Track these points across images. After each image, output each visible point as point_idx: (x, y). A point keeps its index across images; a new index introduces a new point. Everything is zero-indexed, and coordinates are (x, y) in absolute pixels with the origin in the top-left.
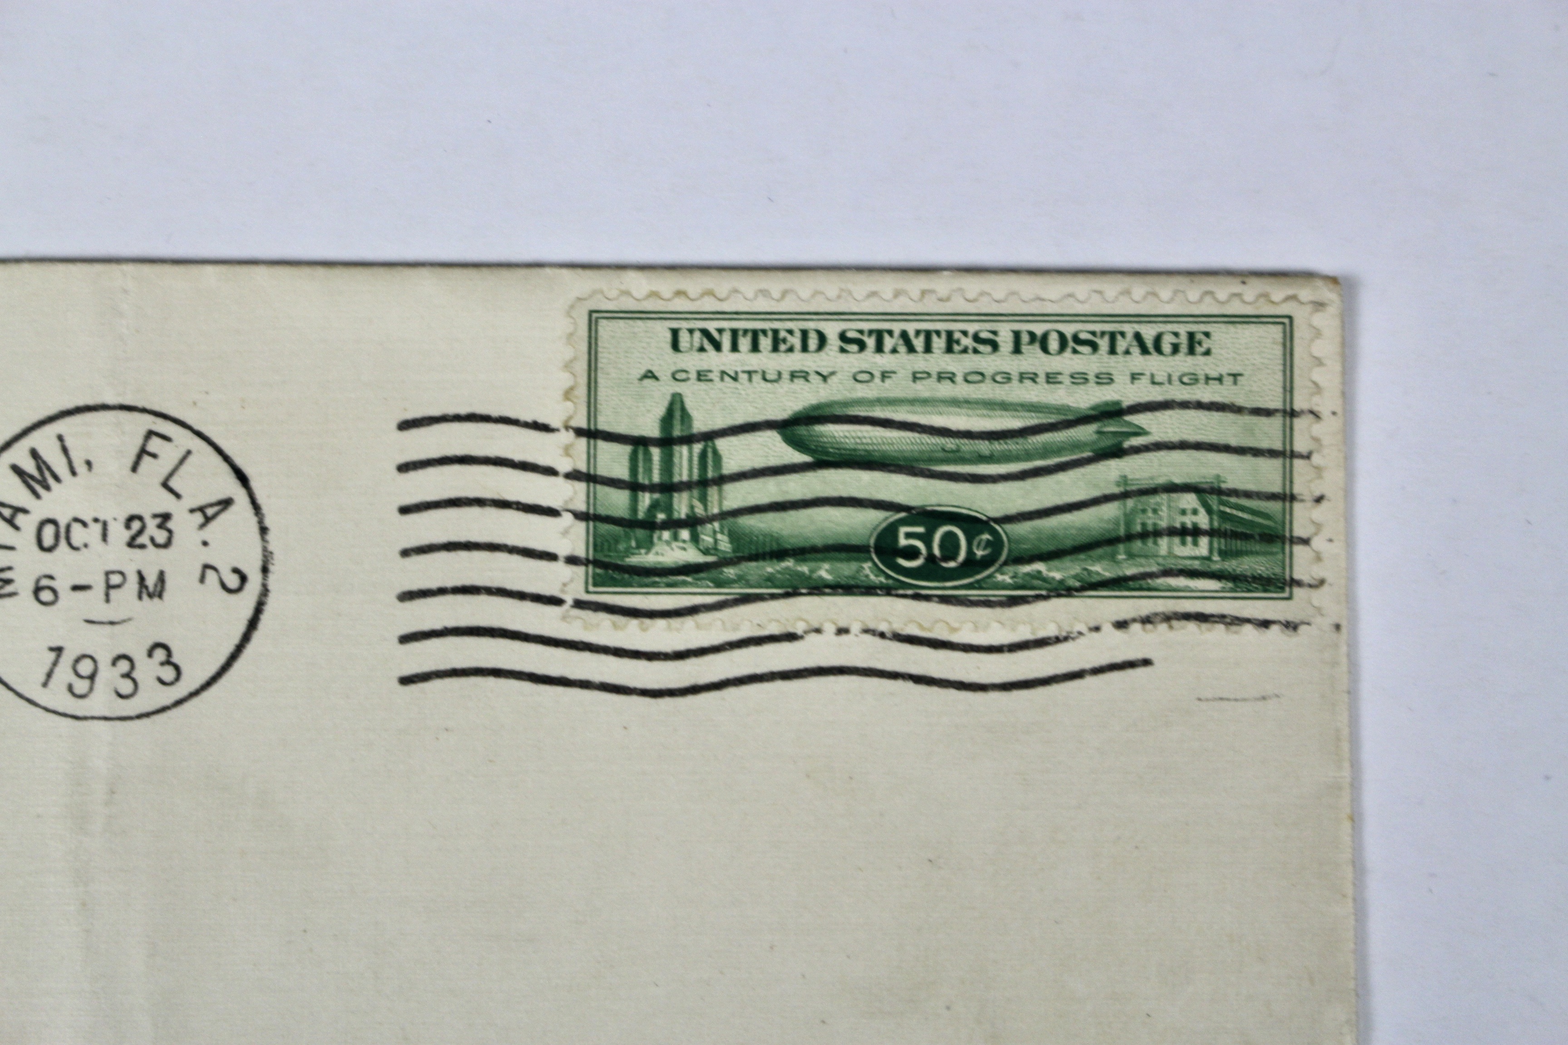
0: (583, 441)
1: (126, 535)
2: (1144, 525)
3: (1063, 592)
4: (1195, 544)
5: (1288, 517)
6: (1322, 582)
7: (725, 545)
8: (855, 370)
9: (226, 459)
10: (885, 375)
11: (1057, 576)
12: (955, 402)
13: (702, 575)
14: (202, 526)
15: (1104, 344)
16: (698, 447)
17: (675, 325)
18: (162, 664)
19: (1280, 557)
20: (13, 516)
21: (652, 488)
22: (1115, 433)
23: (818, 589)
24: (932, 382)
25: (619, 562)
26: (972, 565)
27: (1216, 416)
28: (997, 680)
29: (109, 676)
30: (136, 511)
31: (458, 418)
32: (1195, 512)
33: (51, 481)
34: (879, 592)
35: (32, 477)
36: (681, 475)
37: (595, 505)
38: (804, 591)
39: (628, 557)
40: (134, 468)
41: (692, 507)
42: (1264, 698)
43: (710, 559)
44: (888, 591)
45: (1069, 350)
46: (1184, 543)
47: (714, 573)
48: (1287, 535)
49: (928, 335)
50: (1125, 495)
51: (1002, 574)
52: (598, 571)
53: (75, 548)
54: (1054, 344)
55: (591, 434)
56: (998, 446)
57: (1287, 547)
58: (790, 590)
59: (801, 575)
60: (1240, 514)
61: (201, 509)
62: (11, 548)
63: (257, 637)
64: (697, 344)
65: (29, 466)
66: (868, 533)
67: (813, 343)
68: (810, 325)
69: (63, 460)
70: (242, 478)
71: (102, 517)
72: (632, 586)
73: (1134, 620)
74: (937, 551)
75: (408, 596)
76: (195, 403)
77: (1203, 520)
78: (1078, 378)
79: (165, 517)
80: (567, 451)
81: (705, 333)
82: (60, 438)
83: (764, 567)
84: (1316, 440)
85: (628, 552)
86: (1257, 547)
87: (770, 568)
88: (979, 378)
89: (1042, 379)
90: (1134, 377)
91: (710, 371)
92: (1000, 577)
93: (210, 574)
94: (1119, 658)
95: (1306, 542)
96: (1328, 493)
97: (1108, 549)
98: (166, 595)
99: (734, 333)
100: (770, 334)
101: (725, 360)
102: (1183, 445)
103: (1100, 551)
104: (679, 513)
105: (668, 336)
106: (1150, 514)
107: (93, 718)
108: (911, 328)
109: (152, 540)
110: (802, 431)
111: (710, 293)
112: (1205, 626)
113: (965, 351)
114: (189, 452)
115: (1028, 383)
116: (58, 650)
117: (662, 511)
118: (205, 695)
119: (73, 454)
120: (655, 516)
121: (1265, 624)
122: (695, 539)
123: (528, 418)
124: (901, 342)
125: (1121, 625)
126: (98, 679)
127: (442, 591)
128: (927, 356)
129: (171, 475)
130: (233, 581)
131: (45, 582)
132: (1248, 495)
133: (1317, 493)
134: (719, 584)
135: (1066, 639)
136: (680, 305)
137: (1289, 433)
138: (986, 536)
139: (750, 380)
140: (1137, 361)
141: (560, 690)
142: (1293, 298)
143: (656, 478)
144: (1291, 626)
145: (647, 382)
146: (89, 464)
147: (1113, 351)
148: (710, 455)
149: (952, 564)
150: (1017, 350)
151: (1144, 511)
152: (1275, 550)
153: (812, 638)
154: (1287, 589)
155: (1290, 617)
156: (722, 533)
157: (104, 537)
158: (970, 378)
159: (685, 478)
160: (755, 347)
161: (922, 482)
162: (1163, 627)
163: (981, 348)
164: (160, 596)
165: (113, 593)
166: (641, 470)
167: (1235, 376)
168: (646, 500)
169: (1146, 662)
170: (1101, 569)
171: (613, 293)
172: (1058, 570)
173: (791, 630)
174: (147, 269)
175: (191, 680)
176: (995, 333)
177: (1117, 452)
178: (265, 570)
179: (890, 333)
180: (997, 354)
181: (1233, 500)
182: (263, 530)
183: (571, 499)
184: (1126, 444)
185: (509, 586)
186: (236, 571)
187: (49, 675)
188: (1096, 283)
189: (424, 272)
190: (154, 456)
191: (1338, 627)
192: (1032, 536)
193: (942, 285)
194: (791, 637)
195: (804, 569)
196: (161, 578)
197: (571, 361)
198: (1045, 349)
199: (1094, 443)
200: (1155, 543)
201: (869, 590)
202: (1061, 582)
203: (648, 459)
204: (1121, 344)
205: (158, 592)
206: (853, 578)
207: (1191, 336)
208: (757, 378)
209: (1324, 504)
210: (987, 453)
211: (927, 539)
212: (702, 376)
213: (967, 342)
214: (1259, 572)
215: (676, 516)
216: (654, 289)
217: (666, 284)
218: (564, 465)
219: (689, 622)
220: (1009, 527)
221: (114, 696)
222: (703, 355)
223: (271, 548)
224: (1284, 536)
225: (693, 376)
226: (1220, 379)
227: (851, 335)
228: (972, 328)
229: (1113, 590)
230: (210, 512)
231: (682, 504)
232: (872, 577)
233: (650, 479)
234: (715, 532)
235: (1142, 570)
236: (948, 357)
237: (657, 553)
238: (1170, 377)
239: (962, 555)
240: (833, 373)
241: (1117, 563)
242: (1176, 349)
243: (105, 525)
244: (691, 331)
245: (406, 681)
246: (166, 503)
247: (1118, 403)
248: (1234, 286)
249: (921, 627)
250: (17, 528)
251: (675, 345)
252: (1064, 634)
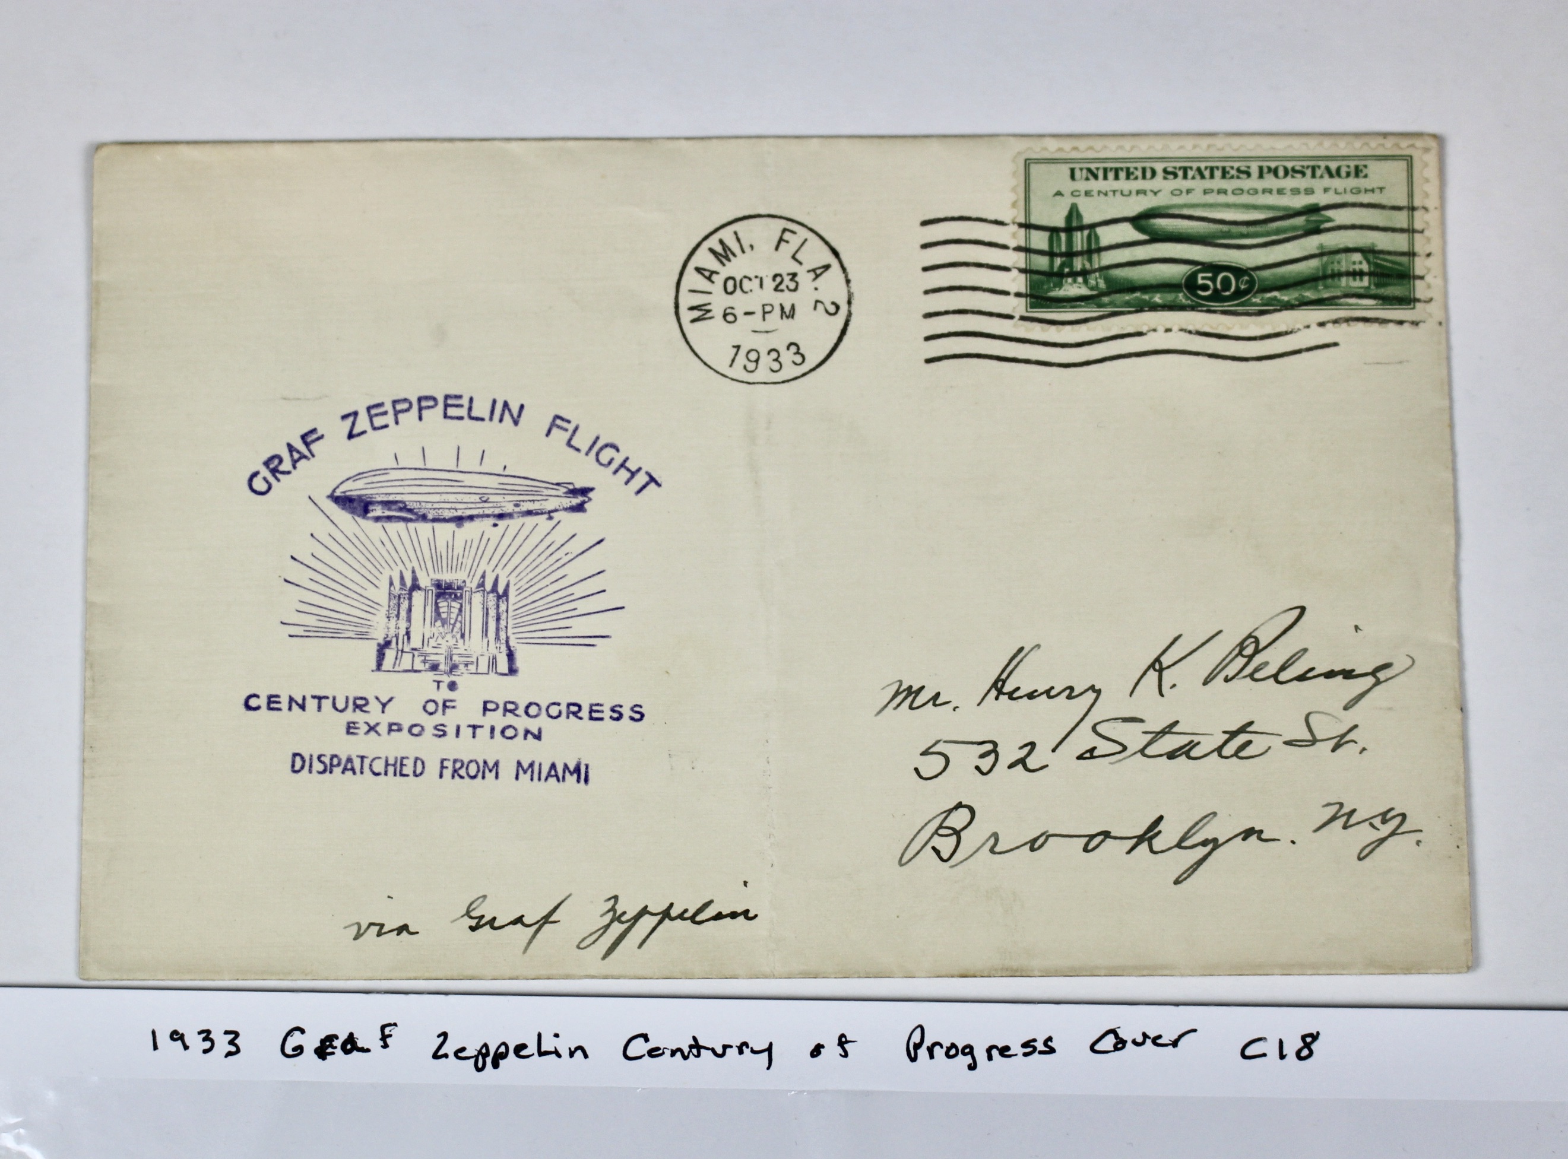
0: (1023, 230)
1: (774, 285)
2: (1333, 270)
3: (1289, 307)
4: (1361, 280)
5: (1411, 263)
6: (1431, 300)
7: (1102, 285)
8: (1172, 189)
9: (827, 243)
10: (1188, 191)
11: (1286, 298)
12: (1228, 206)
13: (1090, 301)
14: (815, 279)
15: (1309, 172)
16: (1086, 232)
17: (1072, 166)
18: (795, 354)
19: (1408, 286)
20: (711, 276)
21: (1061, 255)
22: (1316, 221)
23: (1154, 308)
24: (1214, 194)
25: (1045, 295)
26: (1238, 294)
27: (1371, 211)
28: (1255, 355)
29: (766, 361)
30: (778, 272)
31: (953, 219)
32: (1361, 263)
33: (731, 256)
34: (1187, 309)
35: (721, 255)
36: (1077, 246)
37: (1030, 265)
38: (1146, 309)
39: (1049, 292)
40: (777, 248)
41: (1084, 265)
42: (1401, 362)
43: (1094, 293)
44: (1193, 308)
45: (1289, 176)
46: (1355, 280)
47: (1097, 300)
48: (1412, 274)
49: (1212, 169)
50: (1321, 255)
51: (1255, 298)
52: (1033, 300)
53: (746, 293)
54: (1281, 173)
55: (1027, 226)
56: (1252, 229)
57: (1412, 282)
58: (1139, 309)
59: (1144, 301)
60: (1385, 263)
61: (814, 270)
62: (710, 293)
63: (846, 339)
64: (1084, 175)
65: (719, 249)
66: (1181, 277)
67: (1149, 174)
68: (1147, 165)
69: (737, 245)
70: (836, 253)
71: (760, 276)
72: (1051, 308)
73: (1328, 322)
74: (1219, 286)
75: (928, 315)
76: (809, 213)
77: (1365, 267)
78: (1296, 191)
79: (794, 275)
80: (1014, 235)
81: (1089, 170)
82: (736, 233)
83: (1124, 297)
84: (1427, 223)
85: (1049, 290)
86: (1395, 281)
87: (1127, 297)
88: (1241, 192)
89: (1275, 192)
90: (1326, 190)
91: (1092, 191)
92: (1254, 300)
93: (819, 305)
94: (1321, 342)
95: (1422, 278)
96: (1433, 251)
97: (1314, 284)
98: (795, 316)
99: (1105, 170)
100: (1125, 170)
101: (1099, 185)
102: (1353, 227)
103: (1309, 285)
104: (1077, 268)
105: (1069, 172)
106: (1336, 264)
107: (758, 383)
108: (1203, 165)
109: (787, 287)
110: (1143, 222)
111: (1091, 148)
112: (1367, 324)
113: (1232, 177)
114: (806, 240)
115: (1267, 194)
116: (738, 347)
117: (1067, 267)
118: (819, 370)
119: (743, 242)
120: (1063, 270)
121: (1401, 323)
122: (1086, 282)
123: (992, 217)
124: (1197, 173)
125: (1322, 324)
126: (760, 362)
127: (947, 313)
128: (1212, 180)
129: (797, 252)
130: (832, 309)
131: (728, 311)
132: (1389, 253)
133: (1428, 252)
134: (1100, 306)
135: (1291, 332)
136: (1075, 155)
137: (1411, 219)
138: (1246, 278)
139: (1114, 195)
140: (1327, 181)
141: (1013, 364)
142: (1412, 146)
143: (1063, 249)
144: (1416, 323)
145: (1058, 198)
146: (752, 247)
147: (1313, 176)
148: (1093, 237)
149: (1227, 293)
150: (1261, 176)
151: (1333, 263)
152: (1404, 282)
153: (1152, 334)
154: (1412, 304)
155: (1414, 318)
156: (1100, 278)
157: (761, 286)
158: (1235, 192)
159: (1080, 249)
160: (1117, 177)
161: (1209, 250)
162: (1344, 325)
163: (1241, 176)
164: (793, 317)
165: (767, 316)
166: (1055, 245)
167: (1381, 189)
168: (1058, 261)
169: (1336, 344)
170: (1309, 295)
171: (1038, 150)
172: (1285, 295)
173: (1140, 330)
174: (781, 141)
175: (812, 361)
176: (1249, 167)
177: (1317, 231)
178: (849, 303)
179: (1191, 168)
180: (1250, 179)
181: (1381, 256)
182: (848, 281)
183: (1017, 262)
184: (1323, 226)
185: (984, 309)
186: (833, 303)
187: (733, 361)
188: (1304, 140)
189: (934, 140)
190: (787, 242)
191: (1440, 324)
192: (1271, 277)
193: (1219, 142)
194: (1140, 334)
195: (1146, 297)
196: (793, 307)
197: (1015, 186)
198: (1276, 175)
199: (1304, 226)
200: (1339, 280)
201: (1182, 308)
202: (1288, 302)
203: (1059, 239)
204: (1318, 173)
205: (791, 315)
206: (1174, 301)
207: (1357, 167)
208: (1118, 194)
209: (1431, 258)
210: (1246, 233)
211: (1213, 280)
212: (1087, 193)
213: (1233, 172)
214: (1396, 294)
215: (1075, 269)
216: (1061, 146)
217: (1067, 145)
218: (1013, 244)
219: (1083, 327)
220: (1258, 273)
221: (769, 371)
222: (1088, 182)
223: (852, 291)
224: (1410, 275)
225: (1083, 193)
226: (1373, 191)
227: (1170, 169)
228: (1236, 165)
229: (1316, 305)
230: (818, 272)
231: (1078, 264)
232: (1184, 301)
233: (1060, 250)
234: (1096, 279)
235: (1332, 294)
236: (1223, 181)
237: (1065, 290)
238: (1345, 190)
239: (1233, 289)
240: (1159, 191)
241: (1319, 291)
242: (1348, 174)
243: (761, 279)
244: (1081, 169)
245: (929, 361)
246: (794, 267)
247: (1317, 205)
248: (1381, 140)
249: (1211, 327)
250: (713, 282)
251: (1073, 177)
252: (1290, 330)
